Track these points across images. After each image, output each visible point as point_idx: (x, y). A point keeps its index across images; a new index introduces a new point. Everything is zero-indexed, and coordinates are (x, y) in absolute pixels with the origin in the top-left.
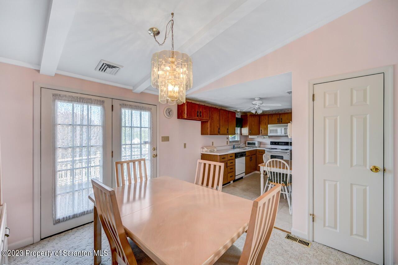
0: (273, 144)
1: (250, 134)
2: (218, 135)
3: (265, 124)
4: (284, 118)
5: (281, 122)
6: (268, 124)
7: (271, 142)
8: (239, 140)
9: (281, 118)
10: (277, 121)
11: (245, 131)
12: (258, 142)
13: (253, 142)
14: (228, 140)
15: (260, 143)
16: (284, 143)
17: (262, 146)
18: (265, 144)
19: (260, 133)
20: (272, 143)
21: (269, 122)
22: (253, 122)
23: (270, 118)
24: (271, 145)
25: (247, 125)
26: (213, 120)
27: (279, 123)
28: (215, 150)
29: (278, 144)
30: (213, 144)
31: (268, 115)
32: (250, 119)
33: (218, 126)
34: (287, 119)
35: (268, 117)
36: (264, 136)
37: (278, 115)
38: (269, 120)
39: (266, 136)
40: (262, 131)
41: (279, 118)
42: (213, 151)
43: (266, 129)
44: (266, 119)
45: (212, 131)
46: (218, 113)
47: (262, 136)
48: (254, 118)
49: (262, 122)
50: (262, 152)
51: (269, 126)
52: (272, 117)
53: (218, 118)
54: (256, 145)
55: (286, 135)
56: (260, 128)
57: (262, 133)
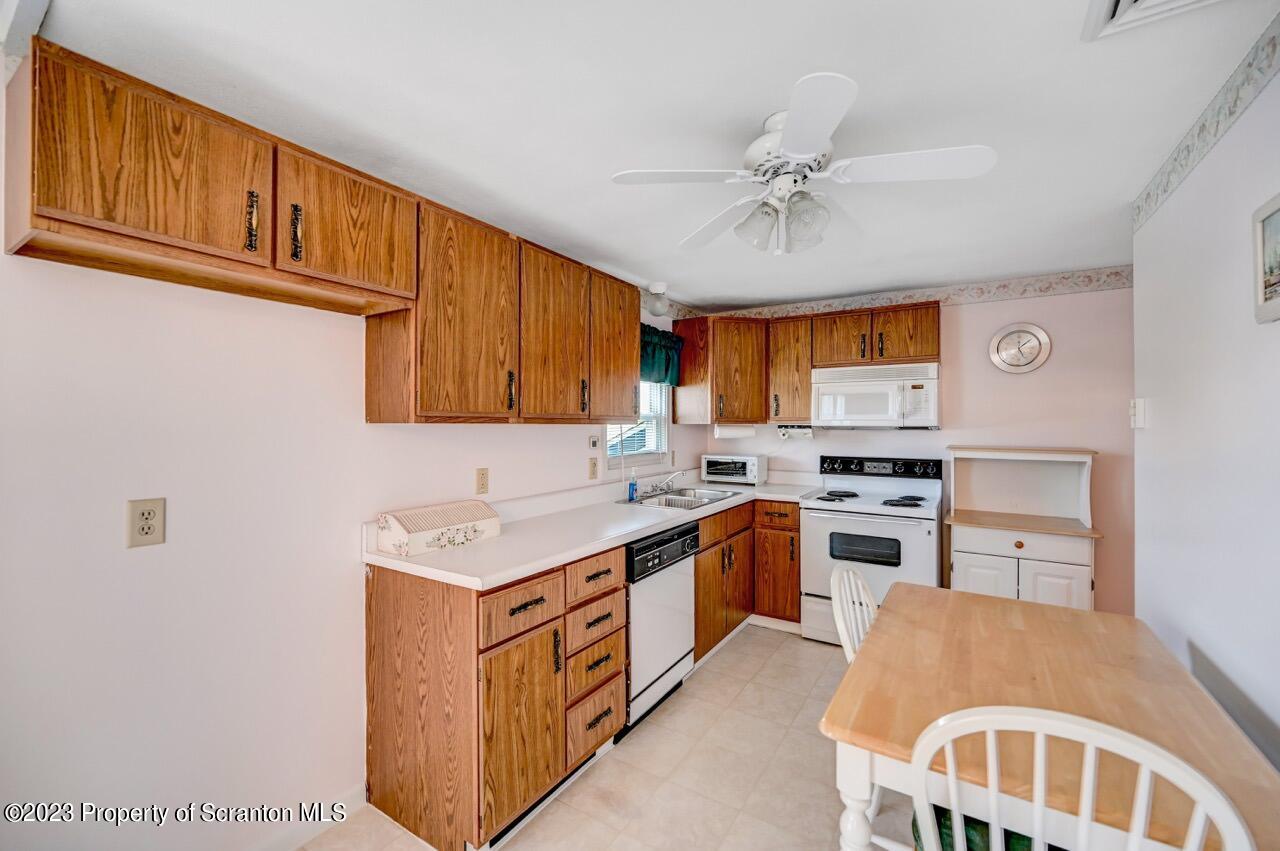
0: (833, 471)
1: (723, 416)
2: (505, 420)
3: (794, 366)
4: (896, 333)
5: (881, 355)
6: (813, 367)
7: (824, 459)
8: (664, 449)
9: (881, 335)
10: (855, 348)
11: (696, 400)
12: (760, 457)
13: (737, 459)
14: (596, 453)
15: (769, 464)
16: (888, 467)
17: (776, 477)
18: (791, 468)
19: (772, 413)
20: (832, 465)
21: (817, 357)
22: (737, 356)
23: (819, 337)
24: (822, 472)
25: (706, 372)
26: (450, 310)
27: (873, 361)
28: (483, 532)
29: (861, 472)
30: (483, 486)
31: (809, 321)
32: (718, 339)
33: (502, 359)
34: (911, 338)
35: (809, 333)
36: (789, 430)
37: (865, 317)
38: (817, 346)
39: (800, 427)
40: (781, 403)
41: (869, 333)
42: (463, 540)
43: (804, 390)
44: (797, 340)
45: (447, 395)
46: (503, 263)
47: (780, 427)
48: (739, 334)
49: (781, 353)
50: (786, 515)
51: (817, 375)
52: (831, 331)
53: (503, 302)
54: (752, 474)
55: (908, 423)
56: (772, 389)
57: (781, 415)
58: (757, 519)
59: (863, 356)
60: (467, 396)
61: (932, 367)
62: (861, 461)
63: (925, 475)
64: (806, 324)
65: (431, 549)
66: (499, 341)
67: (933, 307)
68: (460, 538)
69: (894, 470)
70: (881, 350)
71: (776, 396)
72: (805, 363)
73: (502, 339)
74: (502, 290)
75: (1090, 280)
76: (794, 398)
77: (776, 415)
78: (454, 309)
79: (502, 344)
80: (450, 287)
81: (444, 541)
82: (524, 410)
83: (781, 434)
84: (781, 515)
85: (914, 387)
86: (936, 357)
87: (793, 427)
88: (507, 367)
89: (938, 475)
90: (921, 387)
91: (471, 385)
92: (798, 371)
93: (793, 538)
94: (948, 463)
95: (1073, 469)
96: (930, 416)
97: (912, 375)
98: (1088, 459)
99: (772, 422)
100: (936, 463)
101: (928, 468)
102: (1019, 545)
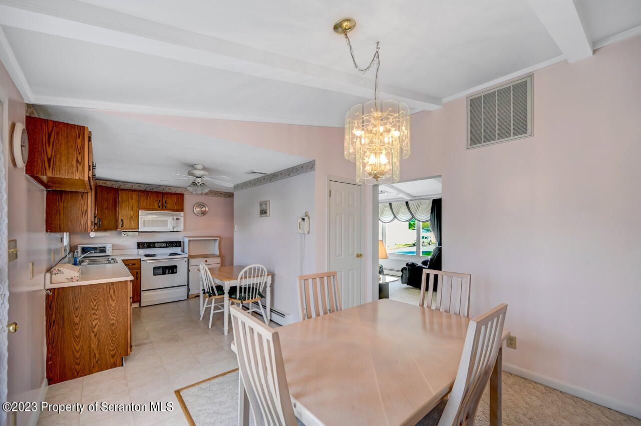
0: (143, 247)
1: (100, 228)
3: (130, 208)
4: (171, 202)
5: (166, 208)
6: (139, 209)
7: (139, 244)
9: (166, 201)
10: (156, 205)
13: (101, 246)
16: (164, 245)
19: (120, 226)
20: (141, 245)
21: (141, 207)
22: (107, 202)
23: (142, 199)
24: (138, 248)
27: (162, 209)
29: (154, 247)
31: (138, 192)
32: (99, 194)
34: (175, 203)
35: (138, 197)
36: (128, 233)
37: (160, 195)
38: (141, 203)
39: (132, 232)
40: (124, 222)
41: (161, 200)
43: (135, 218)
44: (132, 199)
47: (123, 232)
48: (107, 194)
49: (124, 204)
50: (135, 264)
51: (140, 212)
52: (147, 197)
54: (109, 251)
55: (174, 230)
56: (120, 217)
57: (124, 227)
59: (159, 207)
61: (182, 214)
62: (154, 243)
63: (176, 246)
64: (136, 194)
67: (182, 195)
69: (166, 245)
70: (166, 206)
71: (122, 220)
72: (135, 208)
75: (216, 194)
76: (130, 221)
77: (122, 227)
83: (123, 235)
84: (133, 264)
85: (177, 219)
86: (182, 210)
87: (129, 232)
89: (180, 246)
90: (179, 219)
92: (132, 210)
93: (137, 272)
94: (184, 242)
95: (213, 241)
96: (181, 228)
97: (176, 215)
98: (219, 238)
99: (119, 230)
100: (180, 242)
101: (178, 244)
102: (206, 261)
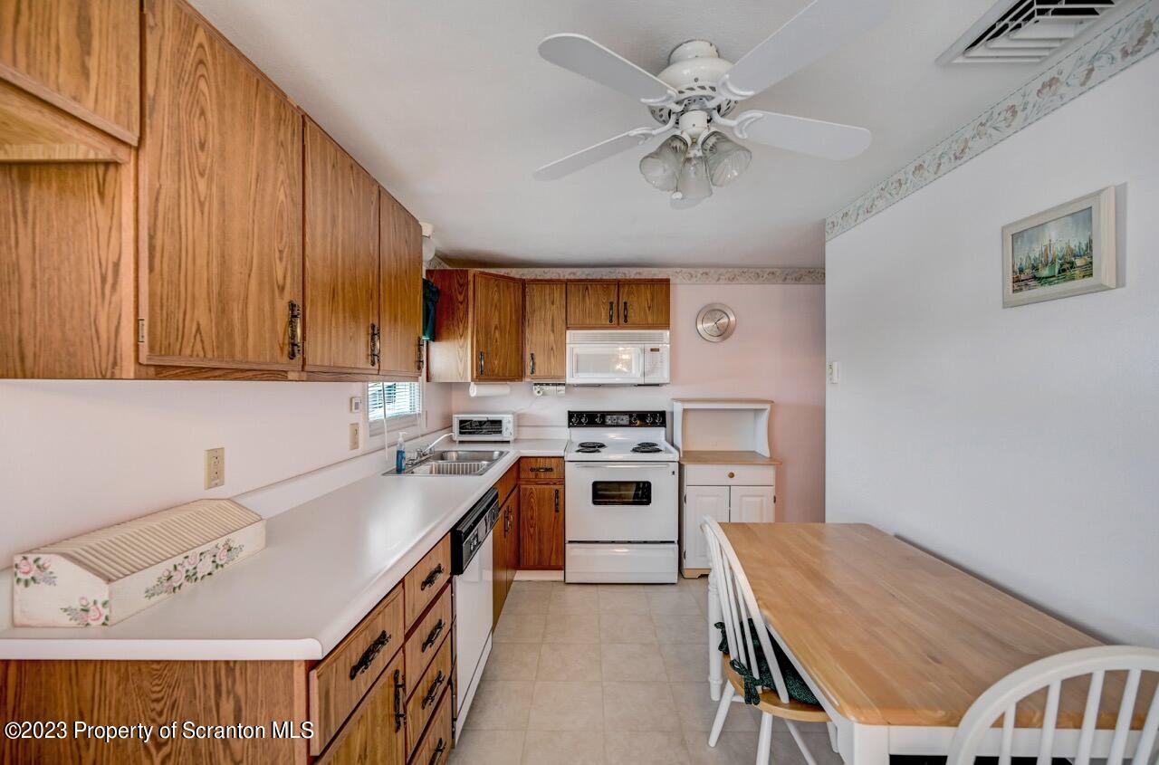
0: (580, 424)
1: (484, 374)
3: (549, 327)
4: (638, 304)
5: (626, 320)
6: (567, 328)
7: (571, 415)
8: (418, 410)
9: (625, 303)
10: (604, 313)
11: (451, 357)
12: (514, 414)
13: (492, 417)
14: (356, 417)
16: (625, 420)
17: (526, 433)
18: (540, 424)
19: (528, 371)
20: (579, 419)
21: (571, 321)
22: (497, 314)
23: (573, 301)
24: (569, 426)
25: (466, 328)
26: (202, 184)
27: (618, 326)
28: (241, 548)
29: (603, 424)
30: (215, 473)
31: (564, 286)
32: (479, 294)
33: (281, 282)
34: (649, 308)
35: (564, 296)
36: (545, 388)
37: (612, 287)
38: (571, 309)
39: (553, 384)
40: (537, 361)
41: (615, 302)
42: (210, 567)
43: (558, 349)
44: (553, 303)
45: (198, 330)
46: (281, 136)
47: (536, 384)
48: (499, 292)
49: (537, 313)
50: (551, 470)
51: (571, 335)
52: (584, 297)
53: (282, 197)
54: (508, 431)
55: (647, 381)
56: (528, 347)
57: (537, 373)
58: (522, 476)
59: (611, 321)
60: (230, 335)
61: (666, 334)
62: (604, 414)
63: (654, 424)
64: (561, 288)
65: (155, 599)
66: (277, 254)
67: (665, 283)
68: (206, 566)
69: (630, 422)
70: (626, 317)
71: (532, 354)
72: (559, 324)
73: (281, 252)
74: (280, 179)
75: (758, 276)
76: (549, 356)
77: (532, 372)
78: (209, 187)
79: (281, 259)
80: (202, 146)
81: (179, 578)
82: (310, 360)
83: (536, 392)
84: (547, 470)
85: (652, 350)
86: (665, 324)
87: (548, 384)
88: (287, 297)
89: (663, 424)
90: (658, 350)
91: (236, 316)
92: (553, 331)
93: (557, 491)
94: (672, 413)
95: (752, 415)
96: (663, 375)
97: (650, 339)
98: (768, 407)
99: (528, 380)
100: (663, 414)
101: (656, 419)
102: (732, 475)
